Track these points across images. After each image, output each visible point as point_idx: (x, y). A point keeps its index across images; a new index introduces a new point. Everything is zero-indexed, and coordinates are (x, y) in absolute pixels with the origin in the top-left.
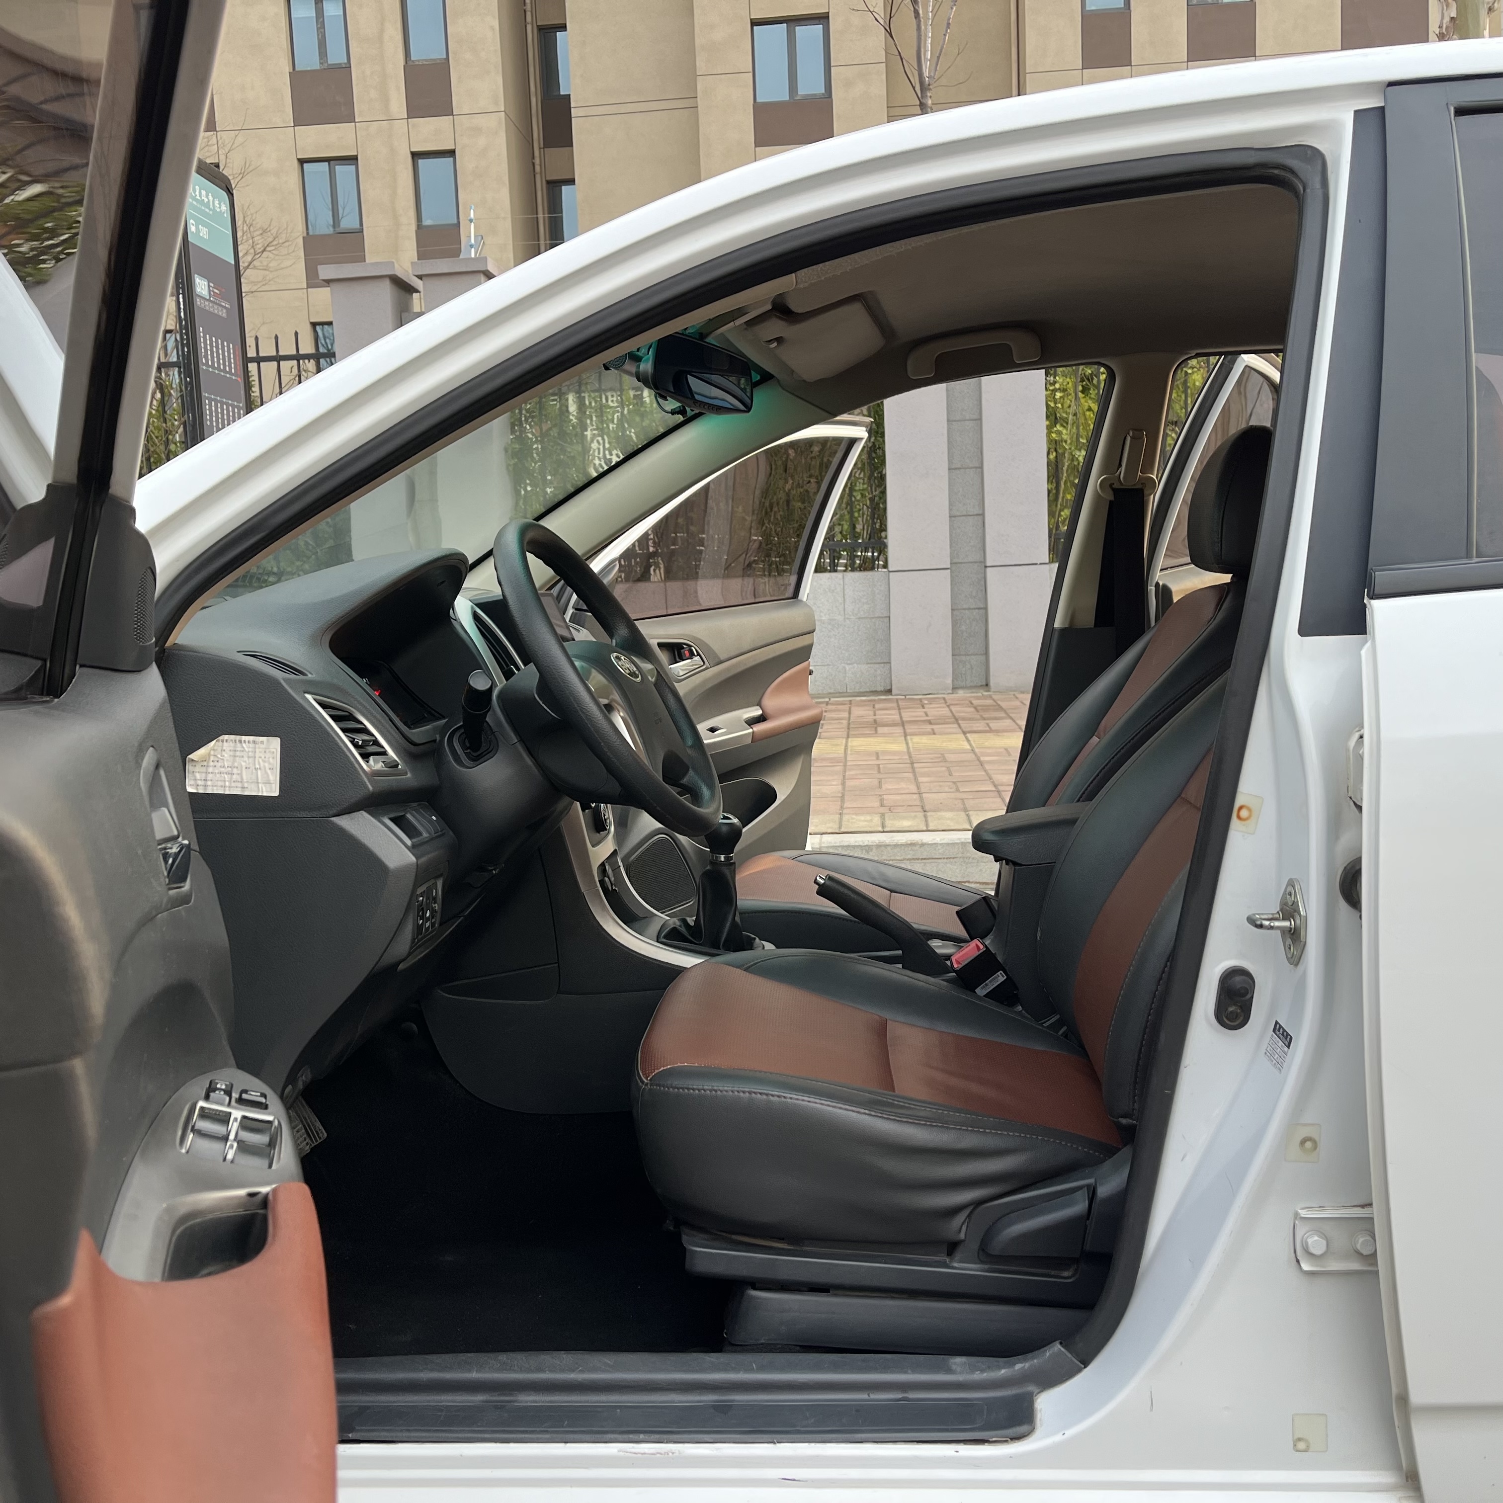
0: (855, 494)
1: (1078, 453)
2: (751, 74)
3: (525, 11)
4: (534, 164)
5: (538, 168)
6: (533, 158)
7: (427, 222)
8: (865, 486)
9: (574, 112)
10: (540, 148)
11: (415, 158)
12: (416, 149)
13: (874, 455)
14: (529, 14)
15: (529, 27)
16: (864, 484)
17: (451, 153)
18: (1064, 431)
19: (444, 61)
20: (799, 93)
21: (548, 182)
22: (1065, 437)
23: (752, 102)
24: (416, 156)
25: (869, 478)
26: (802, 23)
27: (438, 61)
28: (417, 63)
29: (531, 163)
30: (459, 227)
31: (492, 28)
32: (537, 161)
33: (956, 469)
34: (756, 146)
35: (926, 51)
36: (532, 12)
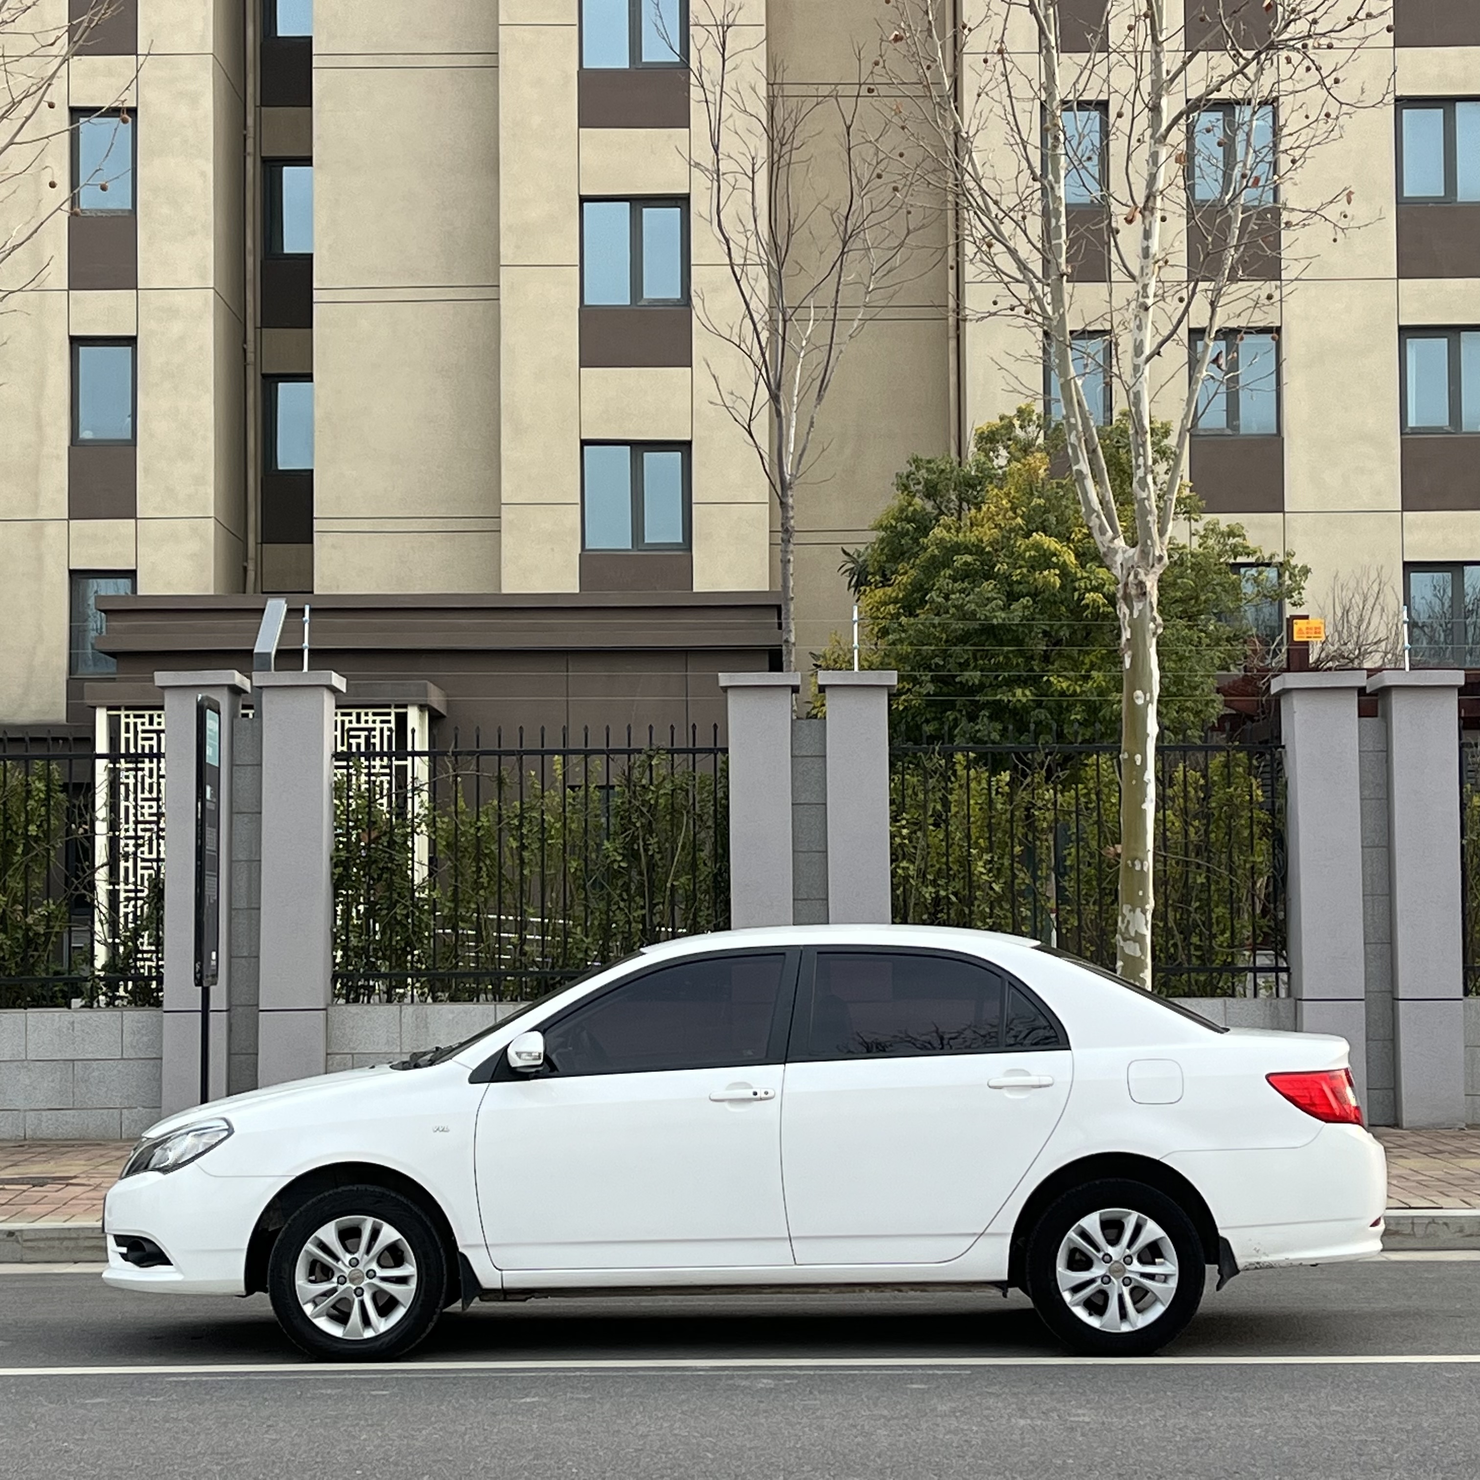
0: (699, 919)
1: (925, 889)
2: (577, 269)
3: (245, 136)
4: (245, 350)
5: (250, 357)
6: (245, 342)
7: (85, 434)
8: (710, 912)
9: (317, 296)
10: (256, 328)
11: (75, 345)
12: (79, 331)
13: (719, 879)
14: (250, 142)
15: (250, 160)
16: (708, 909)
17: (131, 341)
18: (911, 867)
19: (127, 214)
20: (645, 296)
21: (264, 376)
22: (911, 873)
23: (578, 306)
24: (76, 342)
25: (715, 903)
26: (652, 203)
27: (120, 214)
28: (88, 214)
29: (241, 351)
30: (135, 445)
31: (203, 174)
32: (250, 347)
33: (802, 900)
34: (581, 366)
35: (788, 443)
36: (255, 138)
